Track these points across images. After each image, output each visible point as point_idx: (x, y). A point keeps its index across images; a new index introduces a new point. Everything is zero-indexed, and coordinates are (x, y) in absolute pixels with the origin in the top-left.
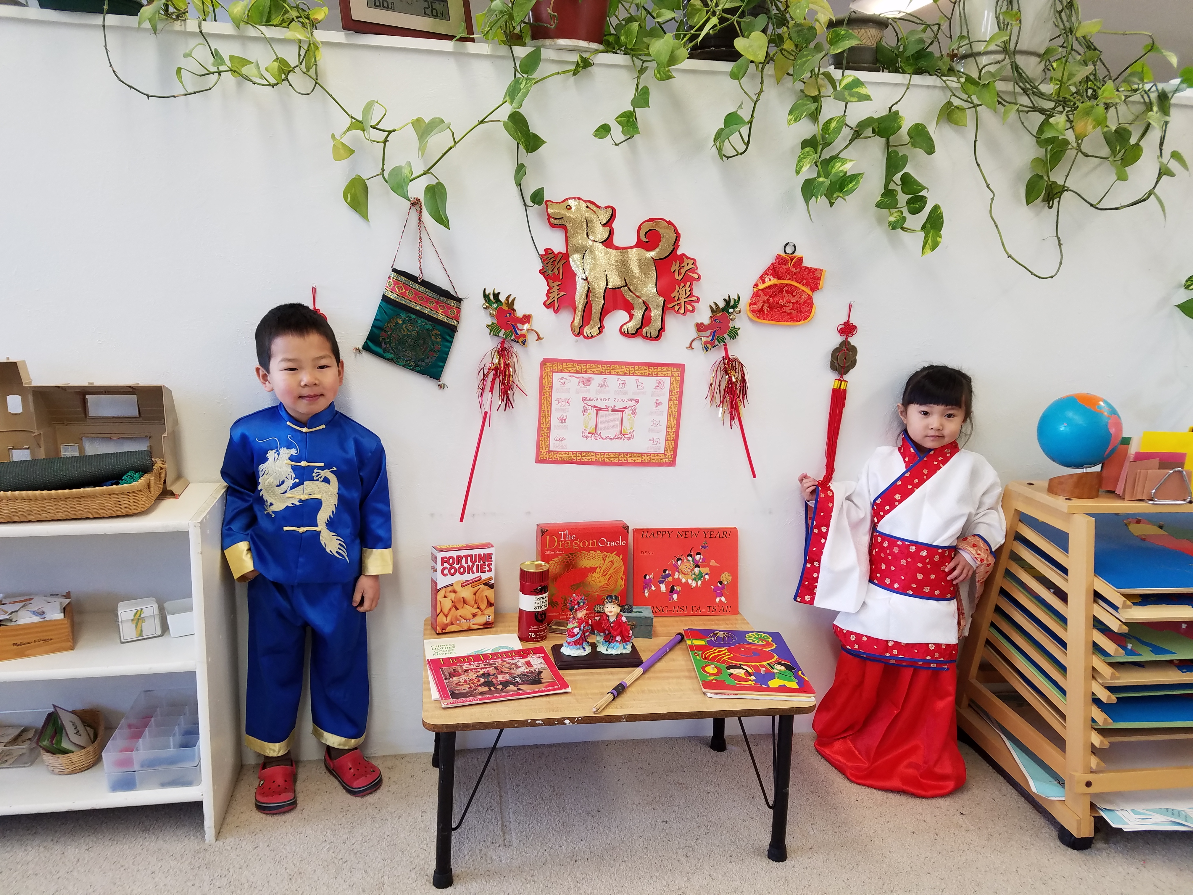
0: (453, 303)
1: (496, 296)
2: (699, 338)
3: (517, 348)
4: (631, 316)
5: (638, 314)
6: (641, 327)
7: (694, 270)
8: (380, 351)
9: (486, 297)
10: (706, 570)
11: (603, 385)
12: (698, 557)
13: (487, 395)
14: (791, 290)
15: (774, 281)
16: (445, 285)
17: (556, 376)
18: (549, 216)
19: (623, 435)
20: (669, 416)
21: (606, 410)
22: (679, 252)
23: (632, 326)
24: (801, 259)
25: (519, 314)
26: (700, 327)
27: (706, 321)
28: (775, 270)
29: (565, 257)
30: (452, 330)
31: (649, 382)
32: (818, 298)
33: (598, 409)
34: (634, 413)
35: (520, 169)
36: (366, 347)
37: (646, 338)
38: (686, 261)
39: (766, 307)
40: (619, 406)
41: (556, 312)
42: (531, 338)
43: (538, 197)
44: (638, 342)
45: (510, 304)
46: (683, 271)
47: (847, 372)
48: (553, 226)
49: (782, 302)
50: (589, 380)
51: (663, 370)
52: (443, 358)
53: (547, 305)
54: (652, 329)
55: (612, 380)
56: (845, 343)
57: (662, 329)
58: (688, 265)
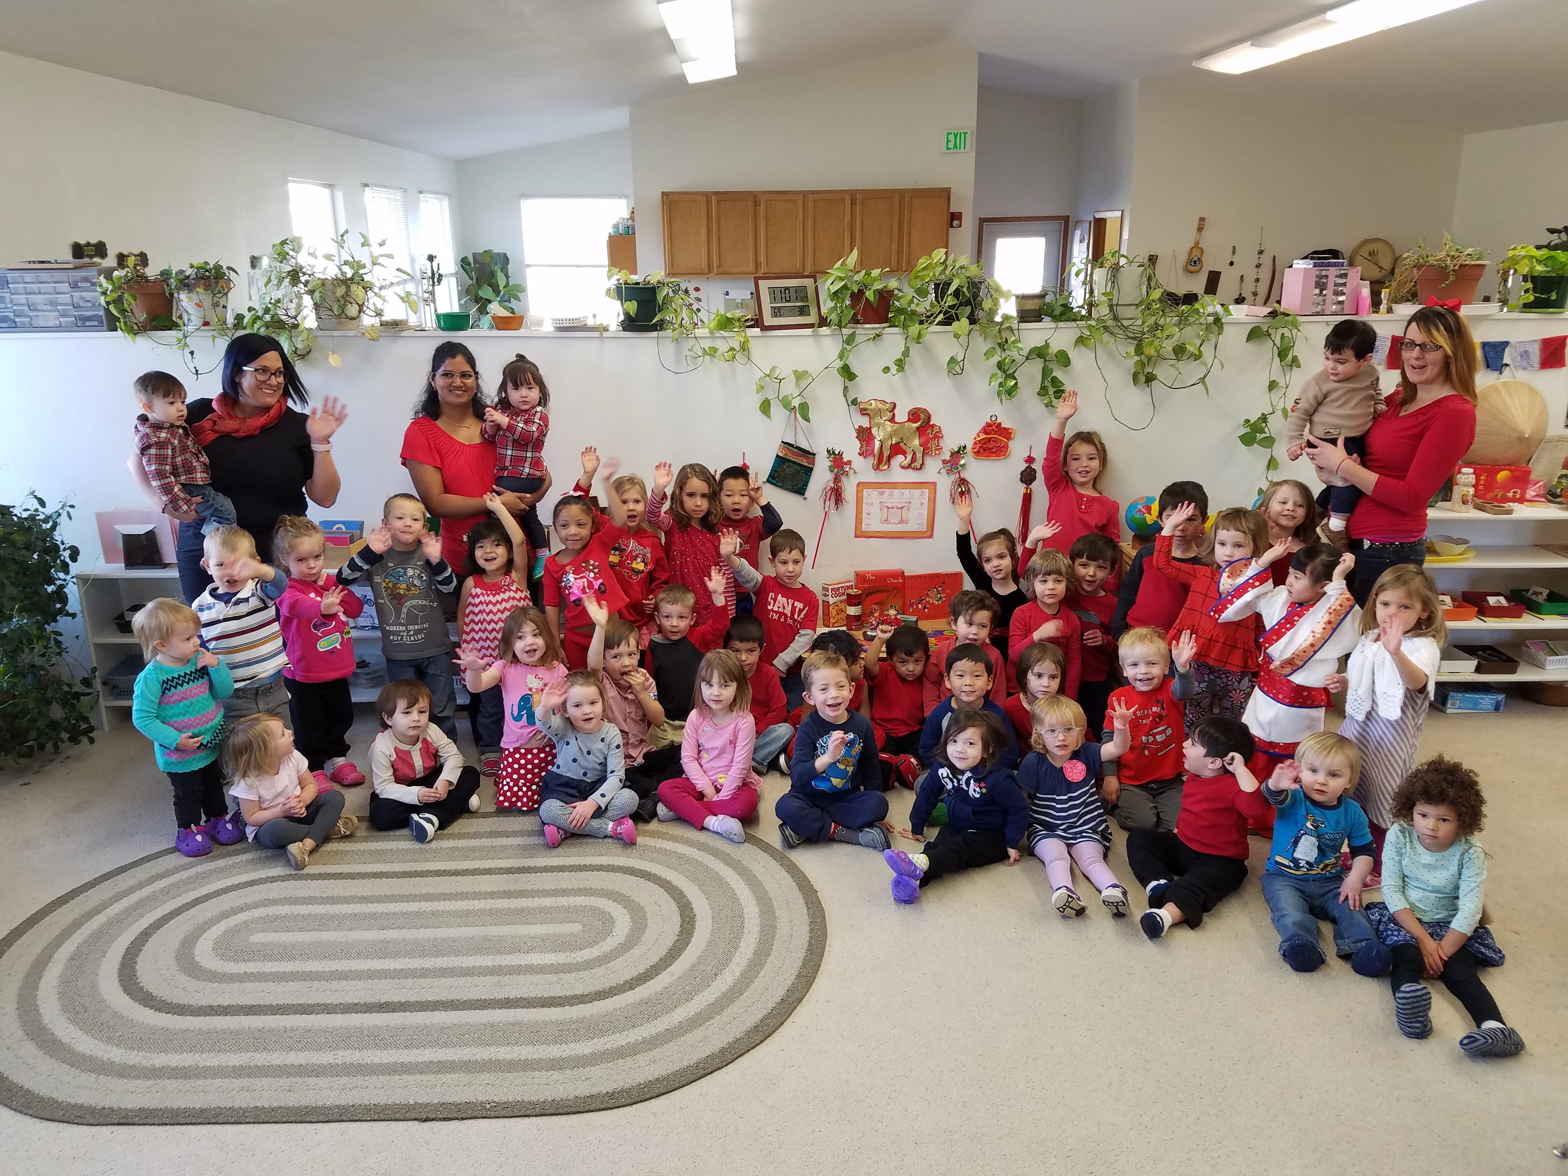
0: (811, 456)
1: (834, 453)
2: (944, 467)
3: (843, 478)
4: (906, 458)
5: (909, 457)
6: (911, 463)
7: (940, 432)
8: (775, 482)
9: (828, 451)
10: (945, 595)
11: (891, 495)
12: (939, 589)
13: (828, 503)
14: (996, 441)
15: (985, 436)
16: (807, 448)
17: (865, 491)
18: (861, 410)
19: (902, 521)
20: (929, 510)
21: (893, 508)
22: (931, 423)
23: (906, 463)
24: (1000, 424)
25: (845, 460)
26: (944, 462)
27: (948, 458)
28: (985, 431)
30: (811, 470)
31: (917, 492)
32: (1012, 444)
33: (888, 508)
34: (909, 509)
35: (846, 388)
36: (768, 481)
37: (914, 469)
39: (982, 450)
40: (900, 506)
42: (851, 472)
43: (855, 402)
44: (910, 472)
45: (840, 454)
47: (1031, 484)
48: (863, 414)
49: (991, 446)
50: (883, 492)
51: (925, 486)
52: (806, 484)
54: (917, 464)
55: (896, 491)
56: (1029, 467)
57: (923, 464)
58: (936, 430)
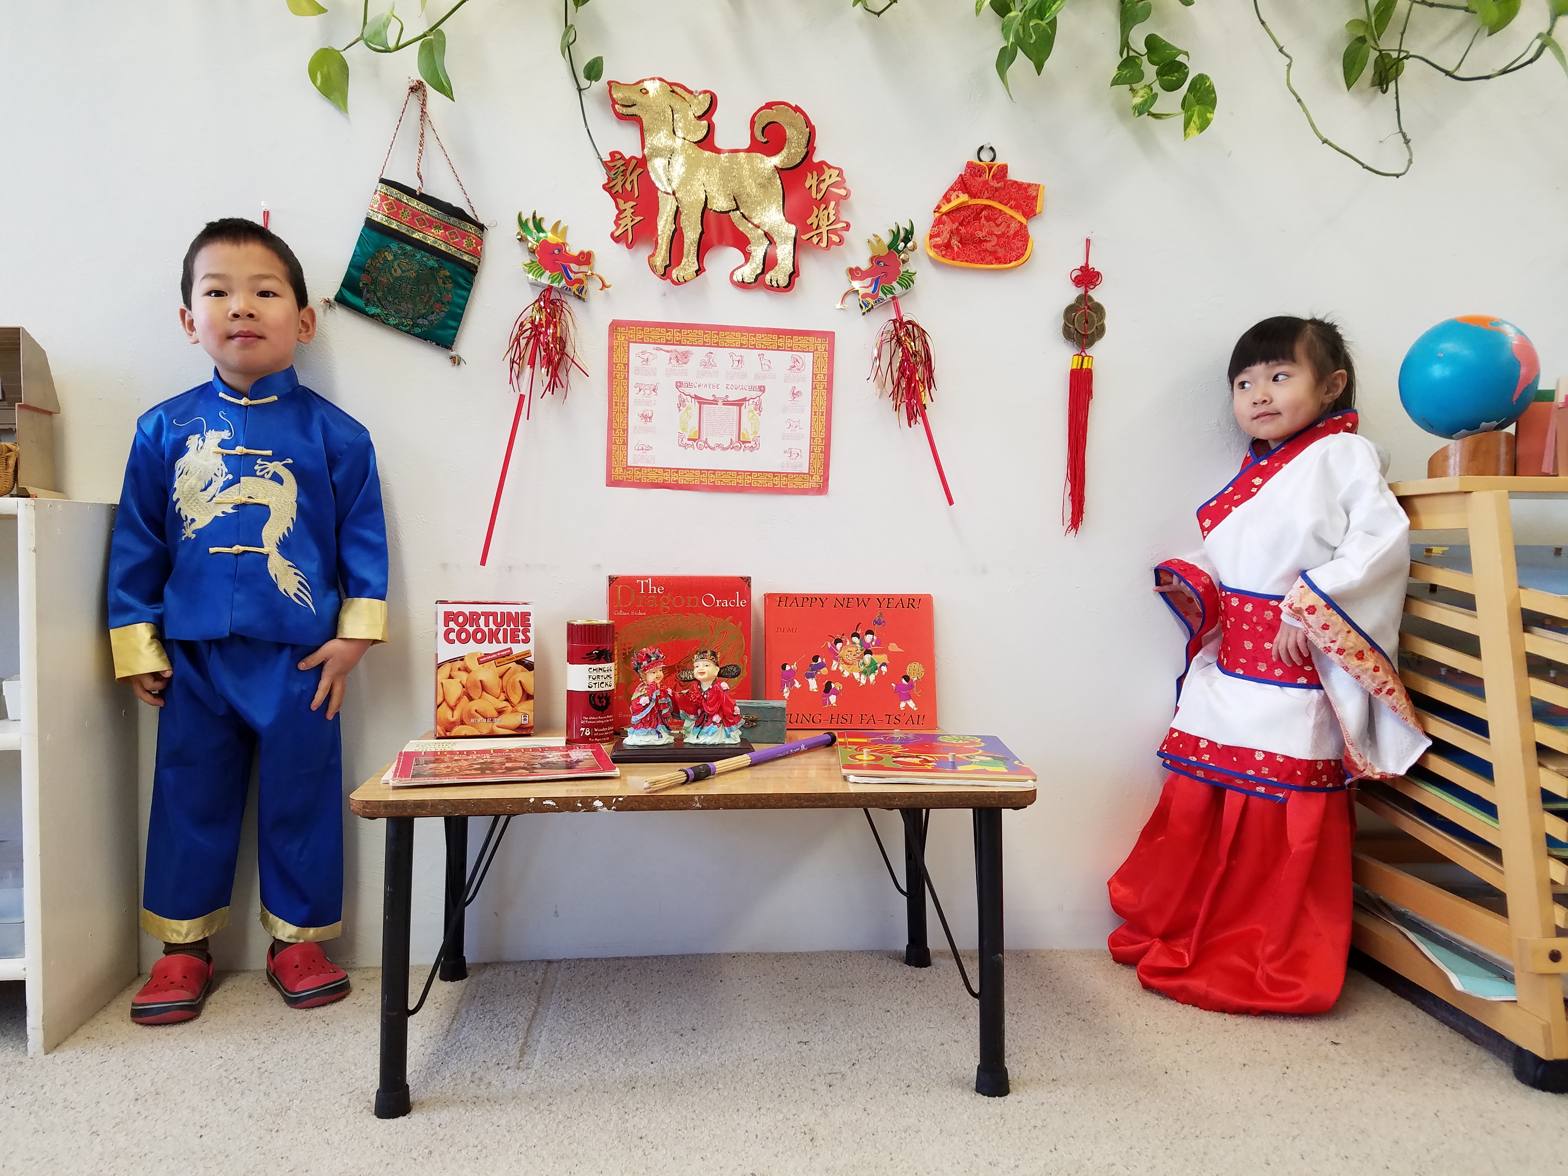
0: (471, 229)
1: (538, 226)
2: (854, 290)
3: (572, 304)
4: (747, 256)
5: (758, 253)
6: (764, 272)
7: (841, 184)
8: (359, 302)
9: (523, 222)
10: (883, 658)
11: (708, 364)
12: (868, 638)
13: (524, 369)
14: (993, 215)
15: (966, 201)
16: (458, 201)
17: (635, 349)
18: (614, 102)
19: (741, 442)
20: (814, 413)
21: (714, 402)
22: (816, 159)
23: (748, 272)
24: (1004, 169)
25: (574, 251)
26: (854, 273)
27: (865, 265)
28: (963, 184)
29: (642, 162)
30: (470, 271)
31: (781, 359)
32: (1036, 229)
33: (701, 401)
34: (759, 408)
36: (340, 299)
37: (771, 287)
38: (828, 172)
39: (955, 242)
40: (734, 396)
41: (630, 246)
42: (593, 287)
43: (594, 74)
44: (759, 296)
46: (823, 186)
47: (1091, 344)
48: (621, 117)
49: (980, 234)
50: (686, 355)
51: (803, 341)
52: (456, 315)
53: (616, 239)
54: (779, 275)
55: (722, 355)
56: (1084, 299)
57: (794, 274)
58: (829, 177)
